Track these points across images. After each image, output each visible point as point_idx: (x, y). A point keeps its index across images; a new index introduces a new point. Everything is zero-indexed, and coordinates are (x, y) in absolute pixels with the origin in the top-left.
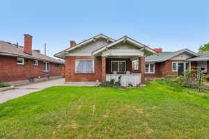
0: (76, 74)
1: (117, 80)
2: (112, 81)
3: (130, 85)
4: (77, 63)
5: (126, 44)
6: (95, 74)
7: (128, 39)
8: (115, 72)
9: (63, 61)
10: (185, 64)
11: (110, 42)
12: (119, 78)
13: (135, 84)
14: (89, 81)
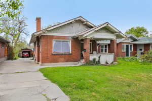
0: (52, 54)
1: (97, 60)
2: (94, 60)
3: (107, 63)
4: (54, 43)
6: (72, 54)
7: (109, 25)
10: (130, 46)
12: (99, 57)
14: (67, 61)
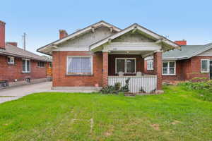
0: (66, 76)
1: (123, 84)
2: (117, 85)
3: (142, 91)
4: (69, 61)
5: (136, 34)
6: (93, 75)
7: (139, 28)
8: (121, 73)
9: (50, 58)
11: (115, 32)
12: (127, 82)
13: (148, 90)
14: (86, 85)
